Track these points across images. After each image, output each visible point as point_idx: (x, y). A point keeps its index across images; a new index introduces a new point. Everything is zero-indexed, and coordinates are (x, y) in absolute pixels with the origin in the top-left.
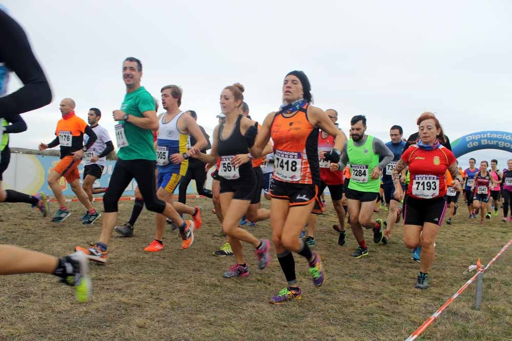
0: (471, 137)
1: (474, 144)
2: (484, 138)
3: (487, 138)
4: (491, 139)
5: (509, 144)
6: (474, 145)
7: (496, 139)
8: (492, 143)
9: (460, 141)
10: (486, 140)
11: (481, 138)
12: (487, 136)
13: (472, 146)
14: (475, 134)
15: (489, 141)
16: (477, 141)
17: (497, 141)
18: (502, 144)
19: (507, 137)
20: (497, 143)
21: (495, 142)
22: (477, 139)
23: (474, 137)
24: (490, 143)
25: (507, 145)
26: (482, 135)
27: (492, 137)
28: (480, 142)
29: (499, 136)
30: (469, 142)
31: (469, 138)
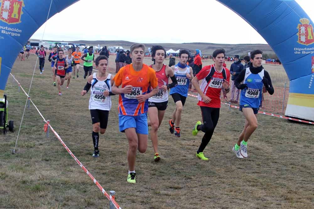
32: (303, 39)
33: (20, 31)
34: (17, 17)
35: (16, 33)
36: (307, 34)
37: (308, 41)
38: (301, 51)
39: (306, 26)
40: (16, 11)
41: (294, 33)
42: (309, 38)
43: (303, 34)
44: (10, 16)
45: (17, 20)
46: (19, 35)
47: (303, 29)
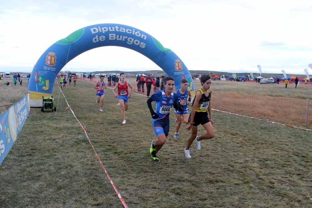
0: (96, 29)
1: (100, 37)
2: (112, 32)
3: (115, 32)
4: (119, 34)
5: (139, 42)
6: (101, 40)
7: (125, 34)
8: (121, 39)
9: (83, 32)
10: (114, 35)
11: (109, 32)
12: (115, 29)
13: (98, 41)
14: (102, 26)
15: (118, 36)
16: (103, 34)
17: (127, 37)
18: (131, 41)
19: (136, 33)
20: (126, 40)
21: (124, 37)
22: (104, 32)
23: (100, 29)
24: (118, 39)
25: (137, 42)
26: (110, 28)
27: (121, 30)
28: (107, 37)
29: (129, 31)
30: (94, 36)
31: (95, 30)
32: (177, 68)
33: (55, 69)
34: (54, 63)
35: (54, 69)
36: (179, 66)
37: (179, 69)
38: (177, 74)
39: (178, 63)
40: (53, 60)
41: (173, 66)
42: (180, 68)
43: (177, 66)
44: (50, 63)
45: (54, 64)
46: (55, 70)
47: (177, 64)
